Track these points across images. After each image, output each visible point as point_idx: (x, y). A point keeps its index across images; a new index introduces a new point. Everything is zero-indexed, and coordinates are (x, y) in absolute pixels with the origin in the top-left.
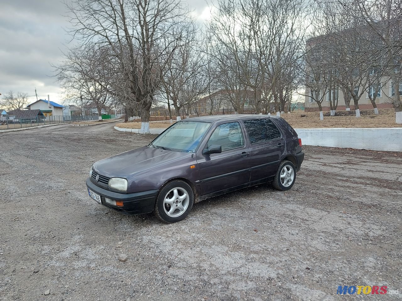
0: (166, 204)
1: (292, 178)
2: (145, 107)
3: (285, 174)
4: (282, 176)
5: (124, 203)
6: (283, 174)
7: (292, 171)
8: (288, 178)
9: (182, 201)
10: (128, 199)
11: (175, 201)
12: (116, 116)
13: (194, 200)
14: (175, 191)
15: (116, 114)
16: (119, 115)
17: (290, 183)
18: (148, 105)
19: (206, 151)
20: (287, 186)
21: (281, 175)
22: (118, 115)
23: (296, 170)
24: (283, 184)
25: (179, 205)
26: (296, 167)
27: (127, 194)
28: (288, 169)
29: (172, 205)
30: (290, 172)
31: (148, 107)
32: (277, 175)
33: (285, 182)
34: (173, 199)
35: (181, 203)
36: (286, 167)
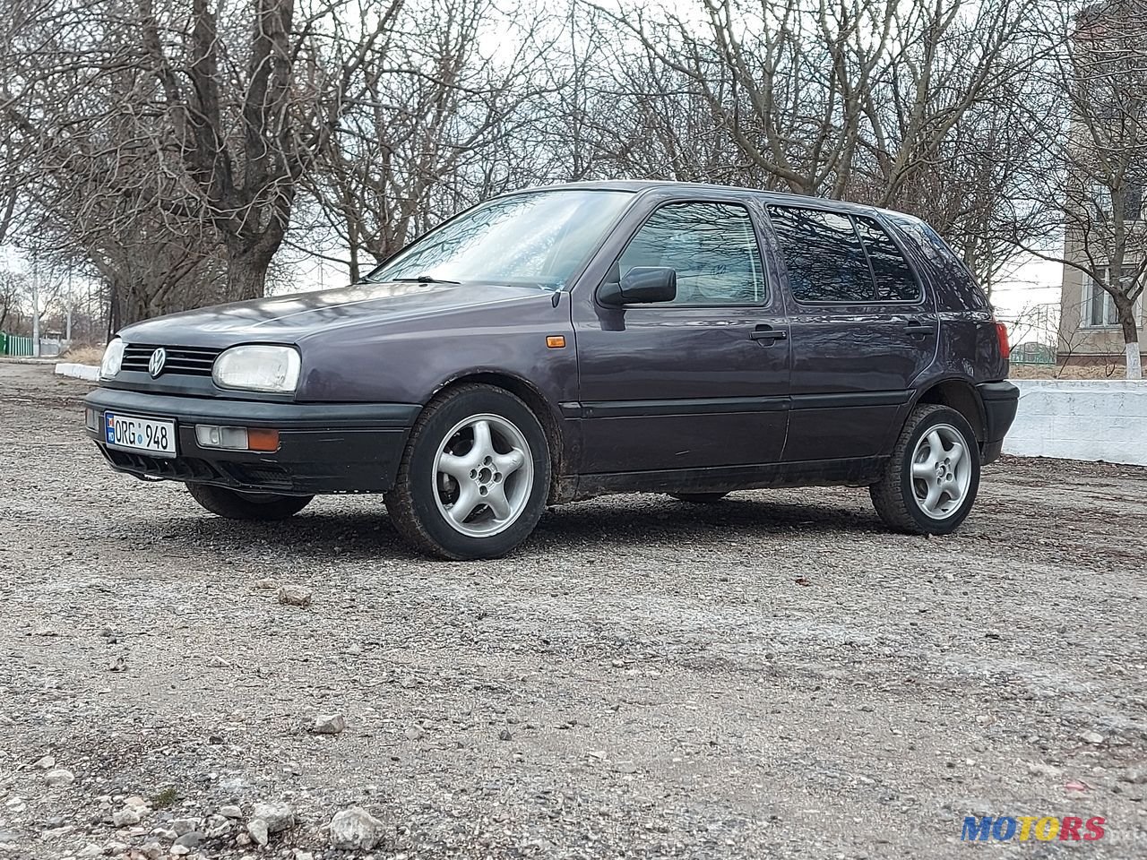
0: (440, 474)
1: (963, 484)
2: (248, 254)
3: (933, 459)
4: (917, 468)
5: (281, 437)
6: (924, 461)
7: (963, 454)
8: (945, 482)
9: (504, 473)
10: (299, 424)
11: (478, 471)
12: (36, 347)
13: (552, 487)
14: (482, 431)
15: (36, 335)
16: (55, 342)
17: (954, 507)
18: (265, 243)
19: (611, 292)
20: (939, 516)
21: (916, 462)
22: (46, 341)
23: (981, 459)
24: (924, 506)
25: (495, 488)
26: (981, 444)
27: (296, 403)
28: (947, 445)
29: (465, 482)
30: (953, 455)
31: (263, 252)
32: (899, 460)
33: (932, 495)
34: (472, 459)
35: (502, 481)
36: (940, 433)
